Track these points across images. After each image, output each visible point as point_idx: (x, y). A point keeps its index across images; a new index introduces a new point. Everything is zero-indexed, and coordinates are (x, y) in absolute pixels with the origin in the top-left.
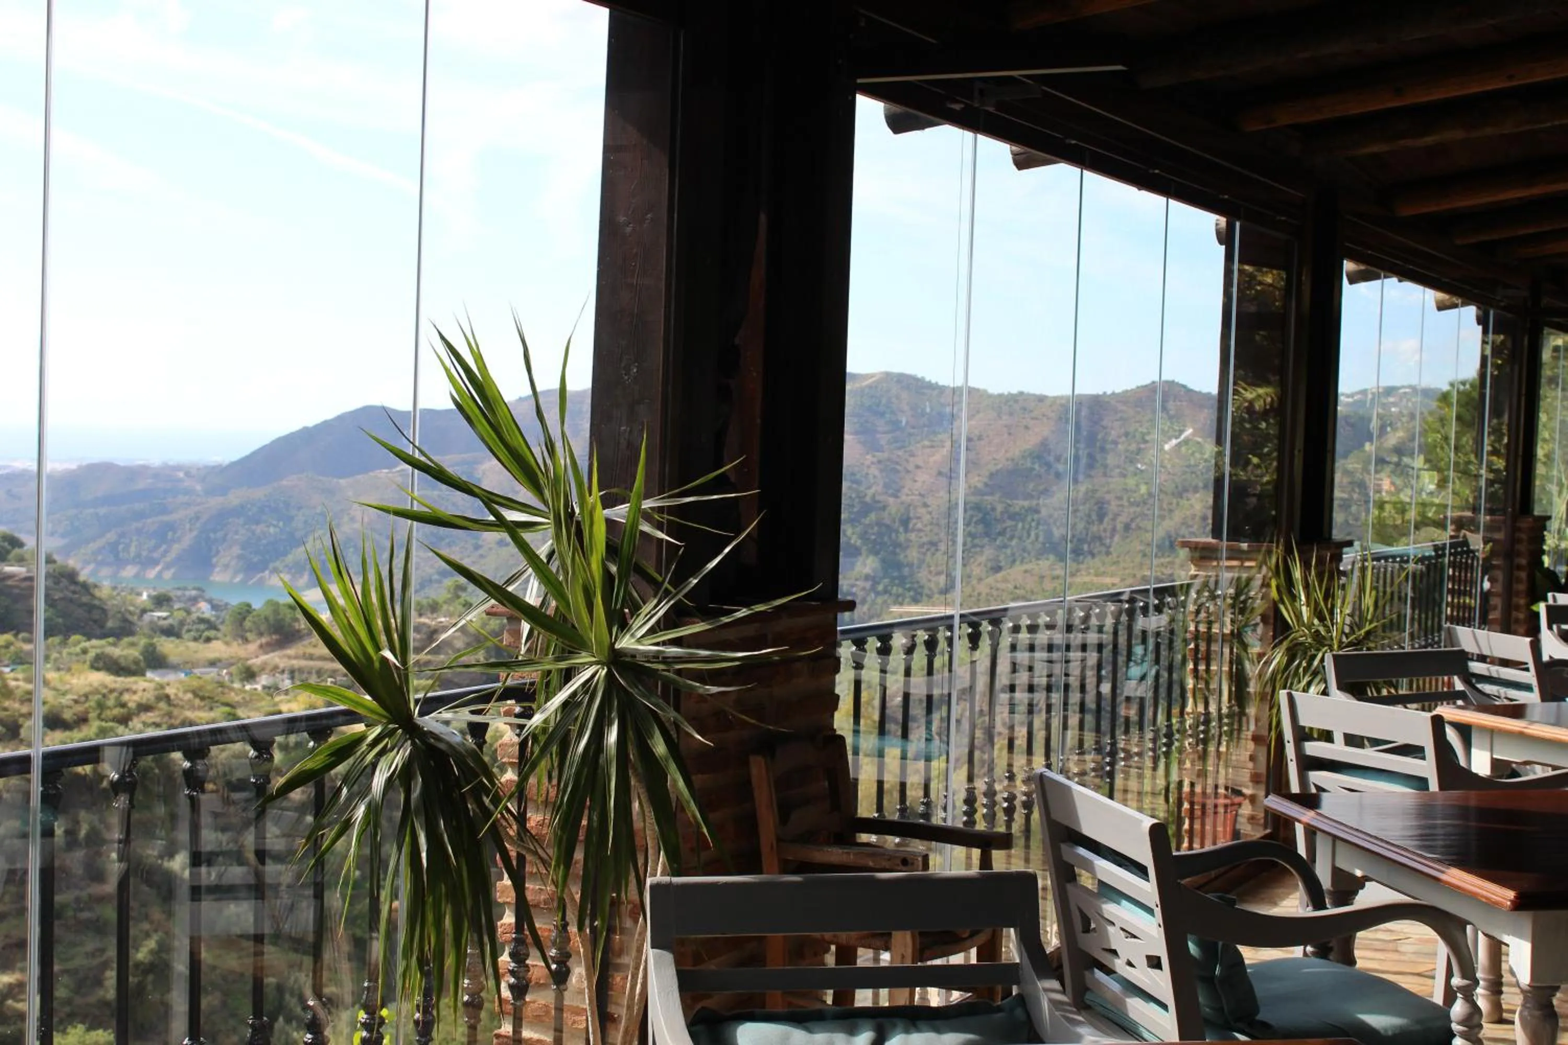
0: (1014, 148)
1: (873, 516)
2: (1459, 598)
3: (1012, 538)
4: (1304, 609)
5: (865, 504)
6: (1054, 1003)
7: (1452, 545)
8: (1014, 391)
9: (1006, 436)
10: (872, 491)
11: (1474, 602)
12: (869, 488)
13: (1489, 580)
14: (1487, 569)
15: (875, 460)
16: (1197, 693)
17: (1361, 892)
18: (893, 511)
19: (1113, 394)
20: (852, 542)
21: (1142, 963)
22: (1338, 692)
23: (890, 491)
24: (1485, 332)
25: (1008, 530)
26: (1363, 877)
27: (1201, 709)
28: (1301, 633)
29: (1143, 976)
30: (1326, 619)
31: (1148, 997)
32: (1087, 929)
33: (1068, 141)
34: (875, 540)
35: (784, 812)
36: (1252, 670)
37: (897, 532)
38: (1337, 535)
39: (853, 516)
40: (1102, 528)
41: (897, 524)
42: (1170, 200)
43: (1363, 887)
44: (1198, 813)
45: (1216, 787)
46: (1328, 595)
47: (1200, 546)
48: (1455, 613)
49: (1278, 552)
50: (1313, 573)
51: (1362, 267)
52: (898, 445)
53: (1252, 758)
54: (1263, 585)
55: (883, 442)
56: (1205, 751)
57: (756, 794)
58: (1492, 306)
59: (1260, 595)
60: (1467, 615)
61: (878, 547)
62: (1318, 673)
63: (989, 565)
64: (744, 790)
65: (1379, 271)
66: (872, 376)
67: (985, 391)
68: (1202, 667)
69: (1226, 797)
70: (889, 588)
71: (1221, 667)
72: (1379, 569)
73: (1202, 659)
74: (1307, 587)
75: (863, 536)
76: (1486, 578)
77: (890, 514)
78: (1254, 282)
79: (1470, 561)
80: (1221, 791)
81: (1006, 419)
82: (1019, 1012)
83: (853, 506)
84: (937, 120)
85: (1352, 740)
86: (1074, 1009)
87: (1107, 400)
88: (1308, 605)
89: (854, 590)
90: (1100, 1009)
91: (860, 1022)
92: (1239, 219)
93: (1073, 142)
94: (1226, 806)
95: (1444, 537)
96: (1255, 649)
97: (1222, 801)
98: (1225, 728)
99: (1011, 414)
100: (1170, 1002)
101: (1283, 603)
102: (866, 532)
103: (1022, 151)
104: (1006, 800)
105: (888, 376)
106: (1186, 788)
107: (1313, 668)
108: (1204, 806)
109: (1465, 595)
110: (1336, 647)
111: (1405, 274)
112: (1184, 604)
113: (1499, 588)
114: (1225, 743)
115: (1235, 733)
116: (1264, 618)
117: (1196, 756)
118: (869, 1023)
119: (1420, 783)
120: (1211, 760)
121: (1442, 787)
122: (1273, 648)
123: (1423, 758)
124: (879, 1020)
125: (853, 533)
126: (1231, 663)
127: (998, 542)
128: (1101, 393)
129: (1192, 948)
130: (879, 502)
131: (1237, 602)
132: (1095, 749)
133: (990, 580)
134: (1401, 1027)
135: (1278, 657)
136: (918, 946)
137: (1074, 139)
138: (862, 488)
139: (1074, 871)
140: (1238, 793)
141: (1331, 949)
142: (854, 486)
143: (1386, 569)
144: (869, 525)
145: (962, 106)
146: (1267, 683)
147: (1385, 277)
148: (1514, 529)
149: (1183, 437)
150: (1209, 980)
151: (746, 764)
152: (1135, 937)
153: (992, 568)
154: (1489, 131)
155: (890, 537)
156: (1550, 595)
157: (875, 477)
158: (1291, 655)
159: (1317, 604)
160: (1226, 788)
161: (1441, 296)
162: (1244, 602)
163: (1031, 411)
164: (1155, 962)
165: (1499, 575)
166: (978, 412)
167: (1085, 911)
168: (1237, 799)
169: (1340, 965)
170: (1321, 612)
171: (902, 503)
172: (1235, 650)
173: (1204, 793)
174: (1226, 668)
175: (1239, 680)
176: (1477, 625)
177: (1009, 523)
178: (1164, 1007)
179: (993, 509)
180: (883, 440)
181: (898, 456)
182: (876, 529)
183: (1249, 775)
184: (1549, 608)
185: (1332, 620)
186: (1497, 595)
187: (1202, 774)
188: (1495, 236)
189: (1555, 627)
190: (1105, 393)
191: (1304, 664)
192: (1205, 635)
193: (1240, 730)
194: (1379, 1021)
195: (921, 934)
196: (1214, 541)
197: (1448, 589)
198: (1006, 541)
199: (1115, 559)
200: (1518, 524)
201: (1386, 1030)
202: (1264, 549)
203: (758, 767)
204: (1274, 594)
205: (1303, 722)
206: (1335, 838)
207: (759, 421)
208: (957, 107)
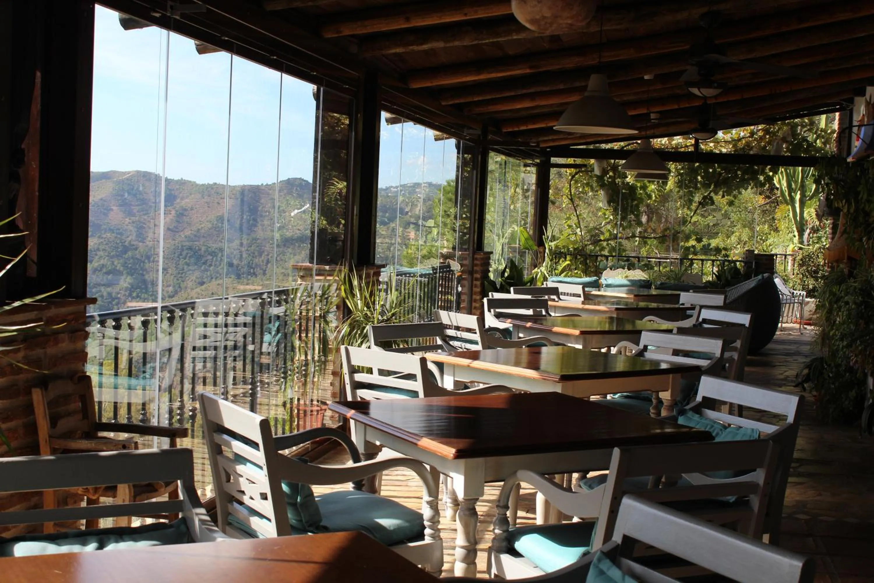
0: (196, 42)
1: (130, 253)
2: (445, 296)
3: (211, 265)
4: (359, 302)
5: (125, 247)
6: (202, 521)
7: (441, 267)
8: (211, 183)
9: (206, 208)
10: (129, 239)
11: (453, 298)
12: (128, 237)
13: (461, 286)
14: (460, 280)
15: (131, 221)
16: (301, 348)
17: (380, 453)
18: (142, 250)
19: (267, 185)
20: (118, 268)
21: (258, 497)
22: (375, 346)
23: (140, 239)
24: (458, 153)
25: (208, 261)
26: (380, 445)
27: (303, 357)
28: (357, 315)
29: (258, 505)
30: (370, 307)
31: (261, 516)
32: (228, 480)
33: (223, 38)
34: (131, 267)
35: (54, 421)
36: (331, 336)
37: (144, 262)
38: (378, 262)
39: (118, 254)
40: (261, 259)
41: (144, 258)
42: (283, 74)
43: (381, 450)
44: (302, 415)
45: (312, 401)
46: (372, 294)
47: (303, 267)
48: (443, 304)
49: (345, 270)
50: (364, 282)
51: (394, 116)
52: (144, 212)
53: (332, 384)
54: (337, 289)
55: (135, 211)
56: (306, 381)
57: (36, 410)
58: (462, 139)
59: (335, 295)
60: (449, 305)
61: (133, 271)
62: (365, 337)
63: (197, 281)
64: (29, 409)
65: (401, 118)
66: (129, 173)
67: (195, 182)
68: (303, 335)
69: (318, 406)
70: (140, 294)
71: (314, 335)
72: (401, 281)
73: (304, 330)
74: (360, 290)
75: (124, 265)
76: (459, 285)
77: (139, 252)
78: (340, 123)
79: (450, 276)
80: (315, 403)
81: (206, 199)
82: (183, 528)
83: (118, 248)
84: (149, 23)
85: (382, 372)
86: (213, 524)
87: (263, 188)
88: (361, 300)
89: (119, 296)
90: (236, 524)
91: (89, 538)
92: (323, 86)
93: (226, 39)
94: (318, 411)
95: (437, 262)
96: (333, 325)
97: (315, 408)
98: (317, 368)
99: (209, 196)
100: (272, 516)
101: (348, 299)
102: (126, 263)
103: (200, 44)
104: (191, 411)
105: (138, 172)
106: (296, 402)
107: (364, 334)
108: (305, 411)
109: (448, 294)
110: (376, 322)
111: (418, 121)
112: (293, 300)
113: (466, 290)
114: (317, 376)
115: (323, 370)
116: (338, 307)
117: (301, 384)
118: (95, 538)
119: (414, 394)
120: (309, 386)
121: (426, 395)
122: (343, 323)
123: (416, 381)
124: (100, 536)
125: (118, 263)
126: (320, 332)
127: (203, 268)
128: (260, 184)
129: (285, 487)
130: (133, 245)
131: (323, 298)
132: (243, 381)
133: (198, 290)
134: (398, 525)
135: (345, 329)
136: (133, 494)
137: (227, 37)
138: (123, 237)
139: (221, 448)
140: (325, 403)
141: (364, 485)
142: (119, 236)
143: (405, 280)
144: (127, 259)
145: (160, 15)
146: (339, 342)
147: (404, 121)
148: (474, 259)
149: (303, 209)
150: (294, 505)
151: (30, 393)
152: (254, 483)
153: (199, 283)
154: (457, 43)
155: (140, 265)
156: (490, 294)
157: (131, 231)
158: (352, 327)
159: (365, 298)
160: (318, 401)
161: (437, 133)
162: (327, 298)
163: (221, 194)
164: (265, 496)
165: (466, 283)
166: (191, 194)
167: (228, 470)
168: (324, 407)
169: (369, 493)
170: (368, 303)
171: (147, 246)
172: (322, 325)
173: (305, 404)
174: (317, 335)
175: (324, 341)
176: (454, 311)
177: (210, 257)
178: (269, 520)
179: (200, 250)
180: (135, 209)
181: (145, 219)
182: (131, 261)
183: (330, 394)
184: (489, 300)
185: (374, 308)
186: (464, 294)
187: (304, 394)
188: (462, 101)
189: (492, 310)
190: (262, 184)
191: (359, 332)
192: (305, 317)
193: (325, 369)
194: (387, 522)
195: (134, 486)
196: (310, 265)
197: (439, 291)
198: (207, 267)
199: (268, 277)
200: (476, 256)
201: (390, 527)
202: (337, 269)
203: (37, 395)
204: (343, 294)
205: (354, 363)
206: (366, 424)
207: (37, 194)
208: (157, 15)
